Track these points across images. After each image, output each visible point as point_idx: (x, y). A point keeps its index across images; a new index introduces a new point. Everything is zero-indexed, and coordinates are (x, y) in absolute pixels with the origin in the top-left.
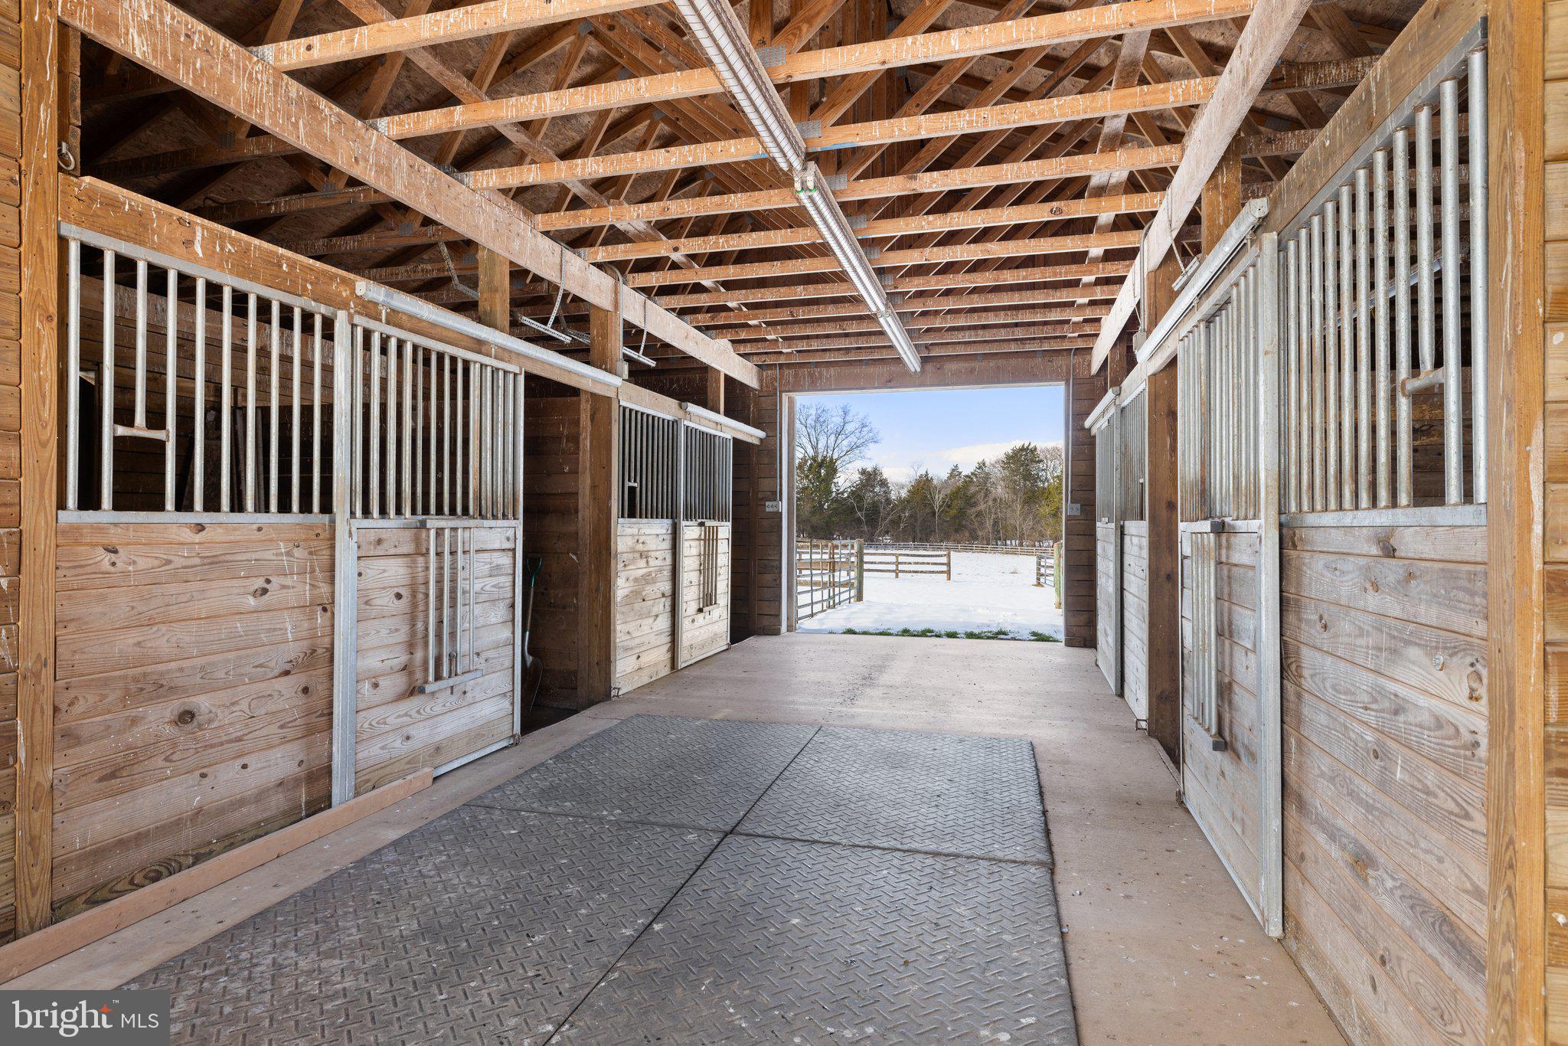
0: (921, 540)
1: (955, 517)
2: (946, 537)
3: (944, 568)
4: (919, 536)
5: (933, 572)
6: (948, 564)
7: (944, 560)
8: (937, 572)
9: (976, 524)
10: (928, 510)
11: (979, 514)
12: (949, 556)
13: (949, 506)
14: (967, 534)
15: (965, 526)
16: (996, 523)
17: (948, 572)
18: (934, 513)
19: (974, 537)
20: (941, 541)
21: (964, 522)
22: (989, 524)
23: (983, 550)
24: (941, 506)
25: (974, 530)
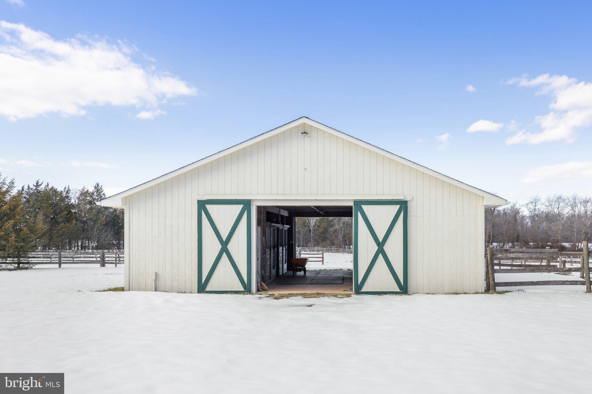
0: (303, 246)
1: (322, 233)
2: (317, 244)
3: (321, 259)
4: (301, 244)
5: (316, 261)
6: (323, 258)
7: (321, 256)
8: (318, 261)
9: (334, 237)
10: (306, 229)
11: (335, 231)
12: (323, 254)
13: (318, 227)
14: (329, 242)
15: (327, 238)
16: (344, 236)
17: (323, 261)
18: (310, 231)
19: (332, 244)
20: (314, 246)
21: (327, 236)
22: (340, 237)
23: (337, 251)
24: (314, 226)
25: (332, 240)
